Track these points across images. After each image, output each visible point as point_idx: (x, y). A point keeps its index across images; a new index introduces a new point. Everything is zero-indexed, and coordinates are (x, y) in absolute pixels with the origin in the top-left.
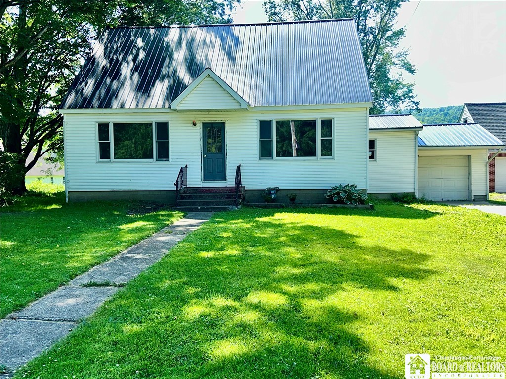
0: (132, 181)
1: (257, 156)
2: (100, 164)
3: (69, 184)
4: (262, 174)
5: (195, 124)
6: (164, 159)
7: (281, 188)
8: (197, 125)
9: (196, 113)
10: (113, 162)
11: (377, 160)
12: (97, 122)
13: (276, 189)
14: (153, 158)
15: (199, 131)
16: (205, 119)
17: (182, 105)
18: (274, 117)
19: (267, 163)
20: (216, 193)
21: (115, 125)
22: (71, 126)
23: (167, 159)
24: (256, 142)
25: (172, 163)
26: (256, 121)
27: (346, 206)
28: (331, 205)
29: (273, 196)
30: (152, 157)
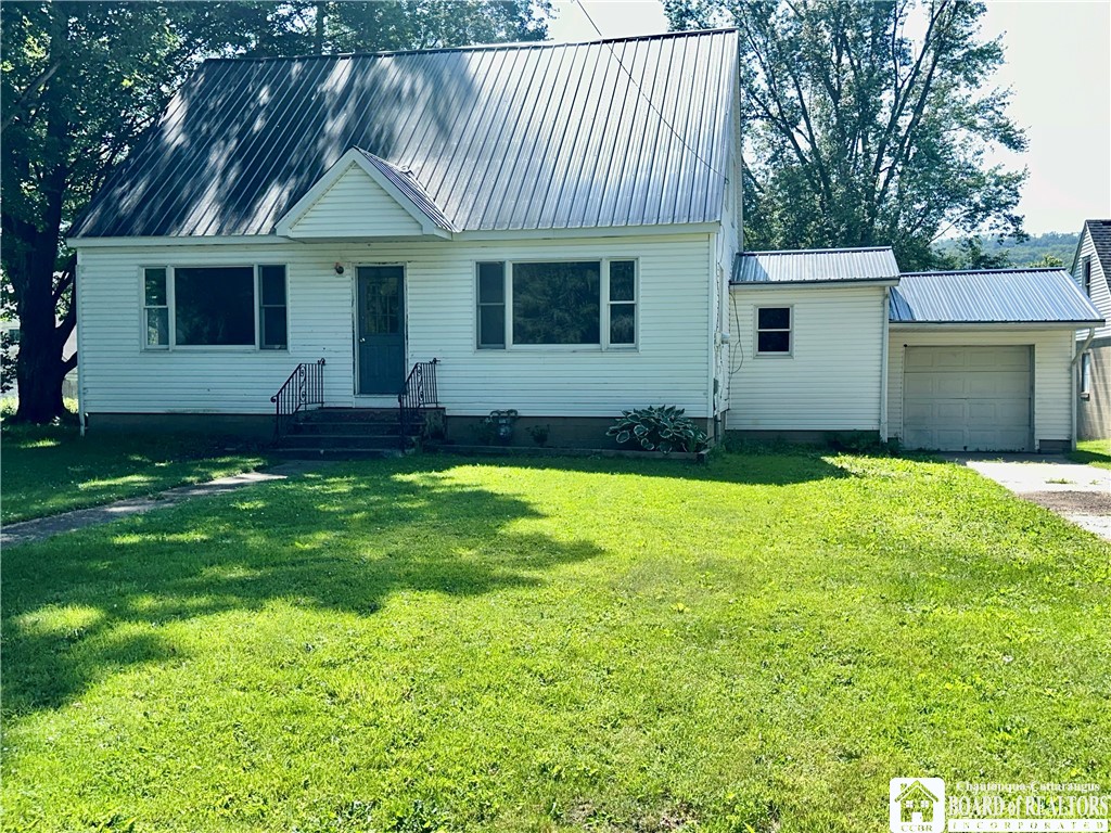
0: (212, 391)
1: (470, 342)
2: (147, 355)
3: (86, 397)
4: (482, 380)
5: (340, 271)
6: (277, 346)
7: (522, 413)
8: (346, 271)
9: (344, 245)
10: (174, 351)
11: (795, 354)
12: (142, 266)
13: (513, 414)
14: (254, 344)
15: (349, 285)
16: (361, 259)
17: (300, 228)
18: (509, 255)
19: (491, 356)
20: (372, 420)
21: (179, 272)
22: (91, 275)
23: (283, 346)
24: (471, 309)
25: (292, 354)
26: (470, 264)
27: (643, 454)
28: (612, 452)
29: (503, 430)
30: (252, 342)
